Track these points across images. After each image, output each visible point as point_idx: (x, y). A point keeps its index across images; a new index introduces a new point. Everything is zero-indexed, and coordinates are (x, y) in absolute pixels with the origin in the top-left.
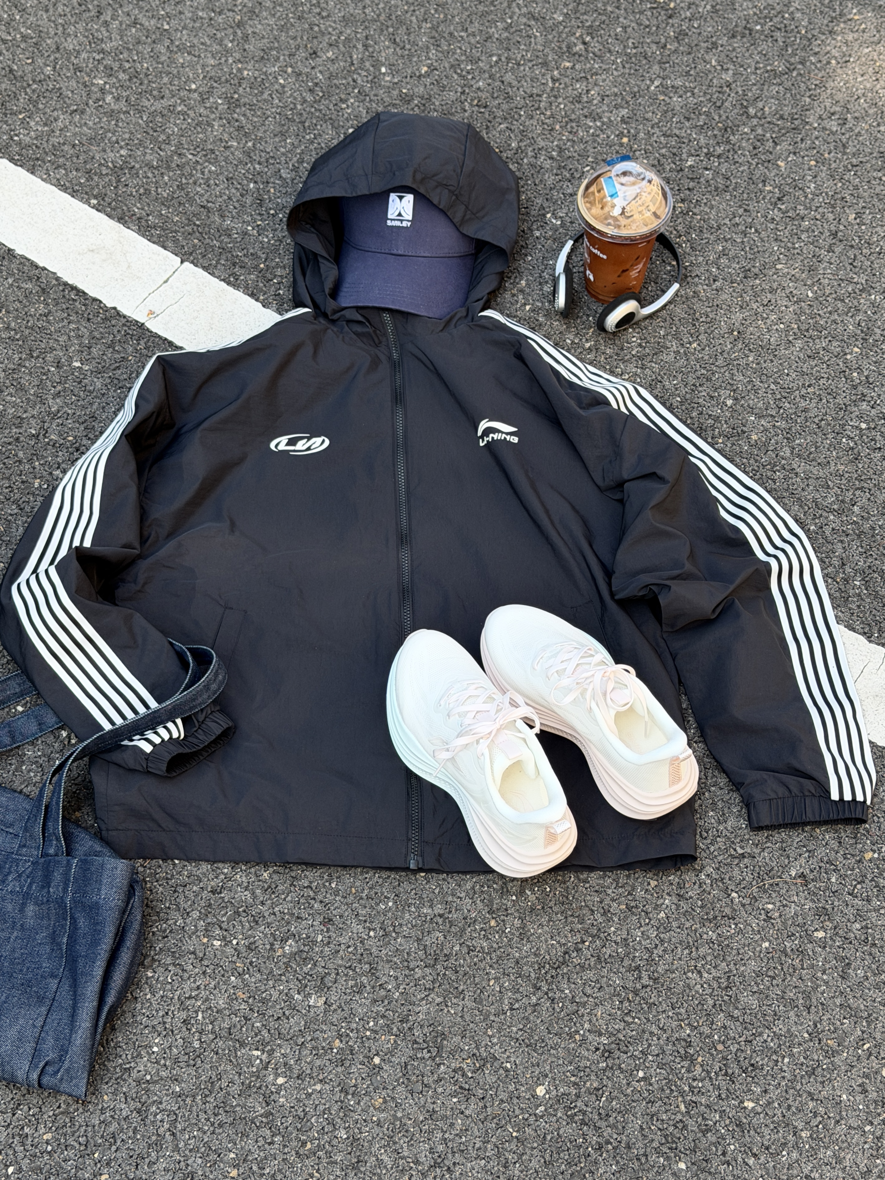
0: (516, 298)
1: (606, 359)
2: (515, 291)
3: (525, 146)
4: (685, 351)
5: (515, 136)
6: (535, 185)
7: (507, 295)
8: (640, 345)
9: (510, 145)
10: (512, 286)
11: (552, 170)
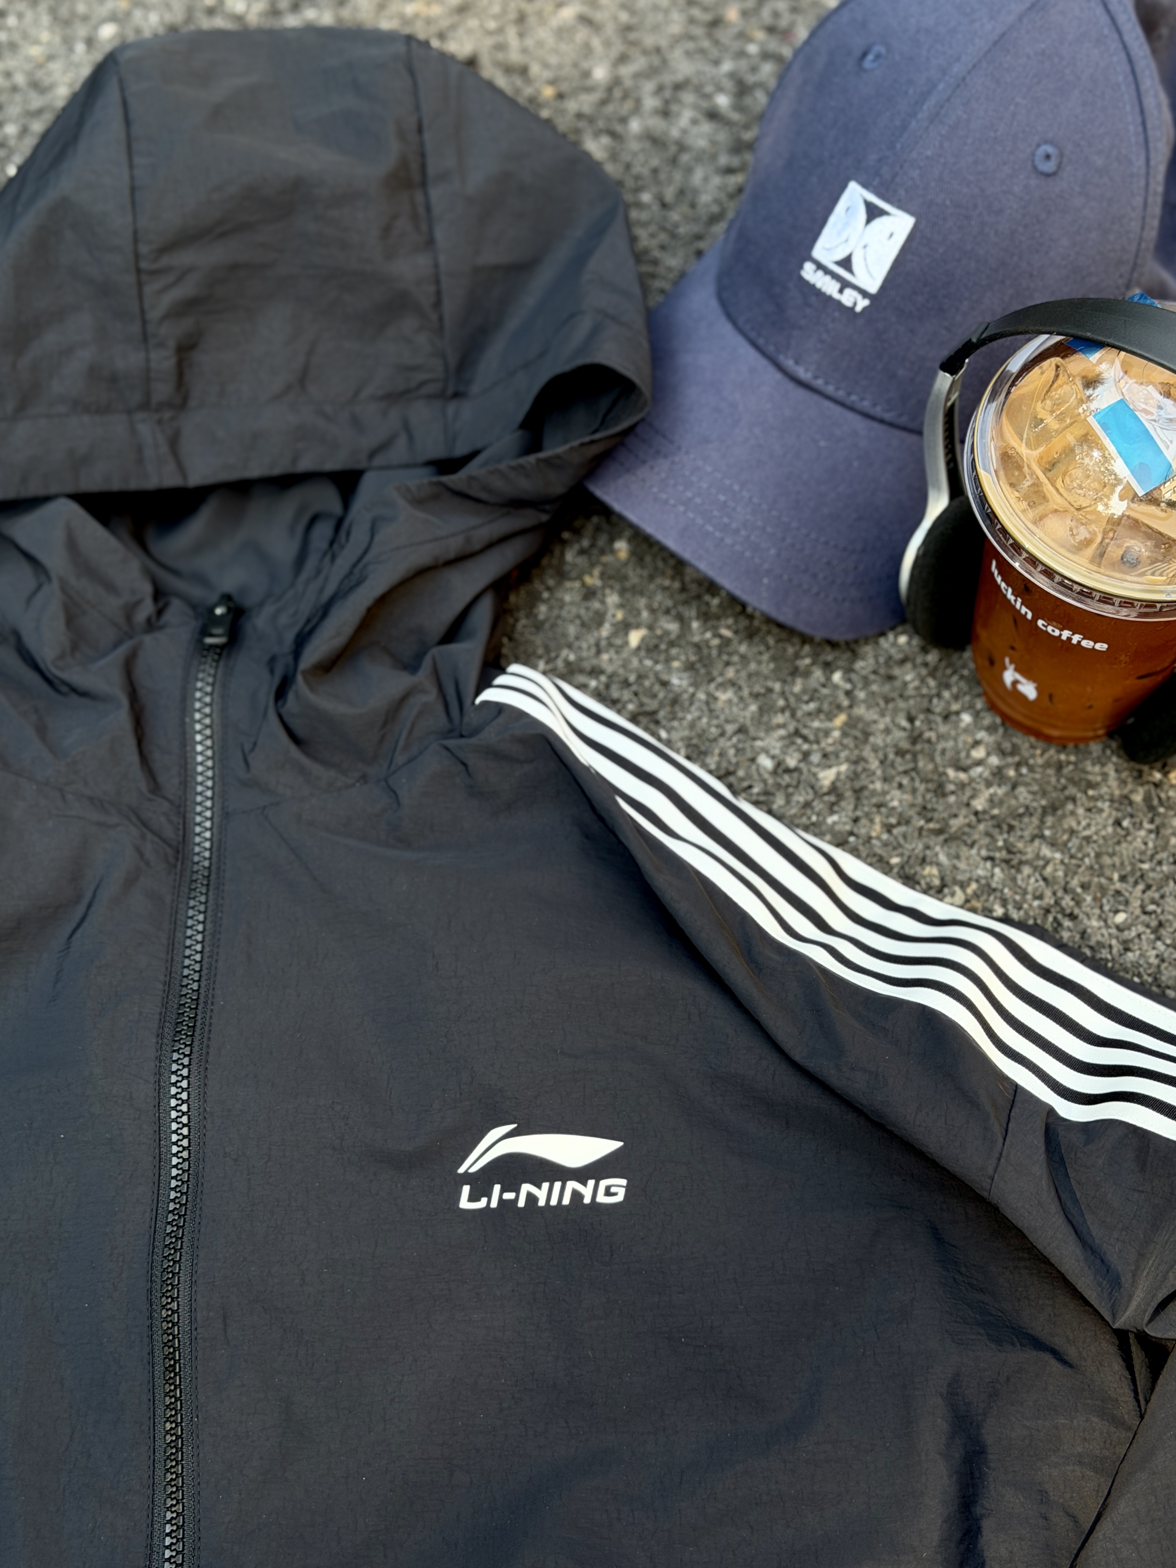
0: (596, 605)
1: (889, 828)
2: (593, 580)
3: (637, 76)
4: (1147, 799)
5: (607, 44)
6: (664, 205)
7: (570, 594)
8: (998, 774)
9: (587, 74)
10: (582, 561)
11: (714, 157)
